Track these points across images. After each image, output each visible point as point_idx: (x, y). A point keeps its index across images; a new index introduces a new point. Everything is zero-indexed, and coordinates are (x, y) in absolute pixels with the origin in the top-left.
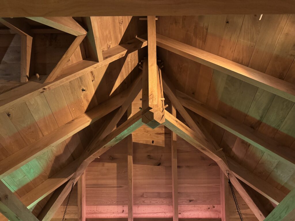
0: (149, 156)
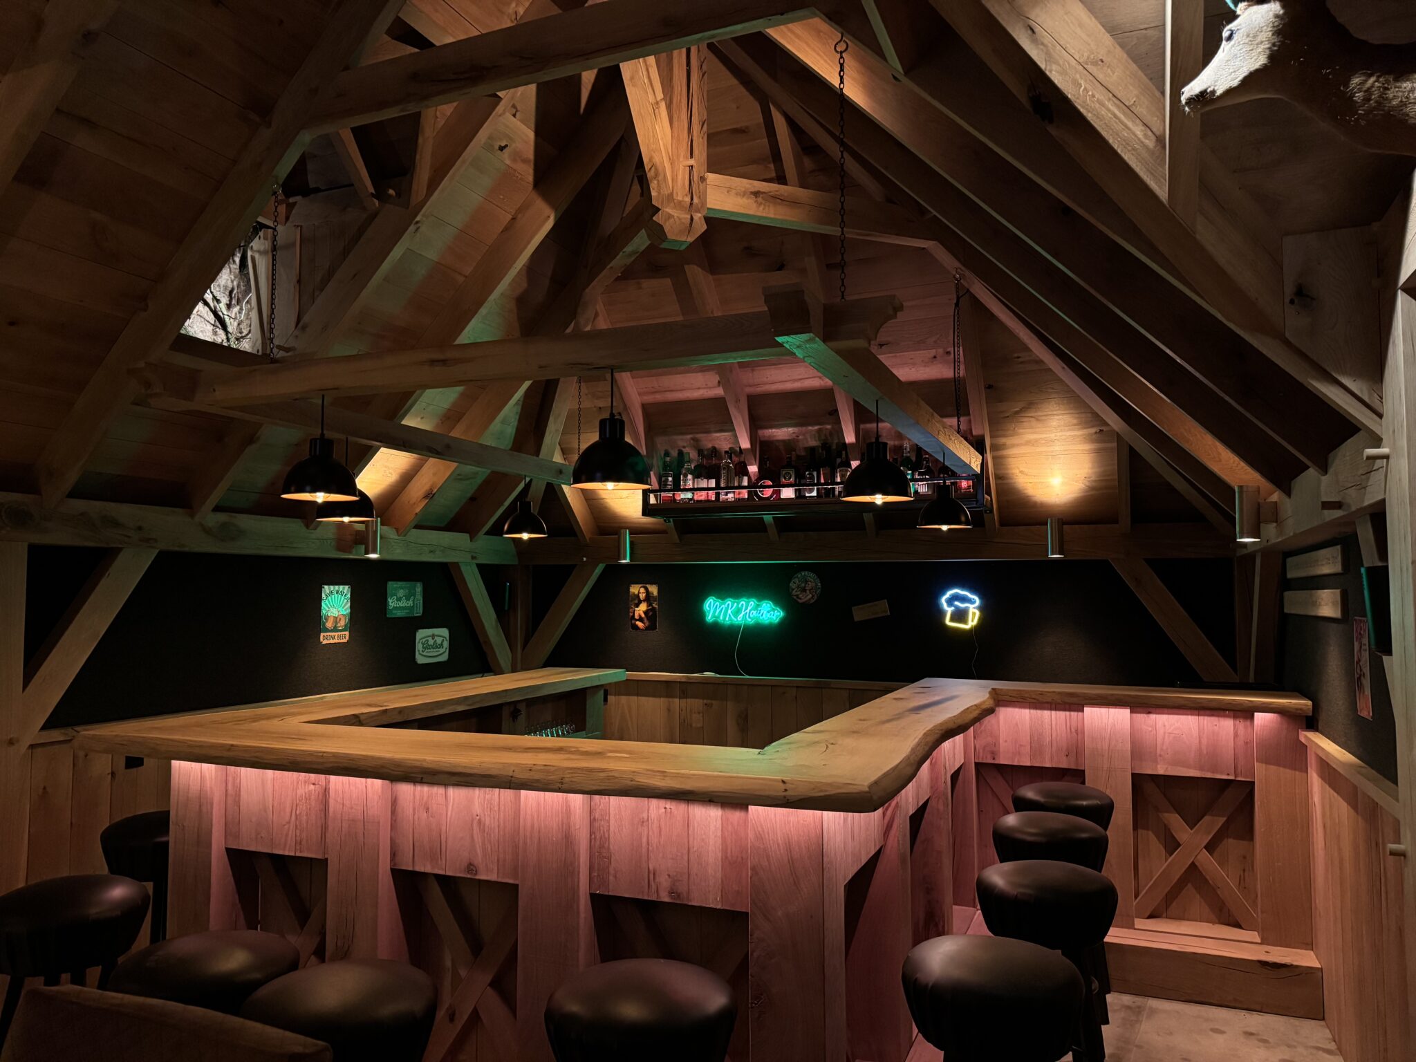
0: (747, 248)
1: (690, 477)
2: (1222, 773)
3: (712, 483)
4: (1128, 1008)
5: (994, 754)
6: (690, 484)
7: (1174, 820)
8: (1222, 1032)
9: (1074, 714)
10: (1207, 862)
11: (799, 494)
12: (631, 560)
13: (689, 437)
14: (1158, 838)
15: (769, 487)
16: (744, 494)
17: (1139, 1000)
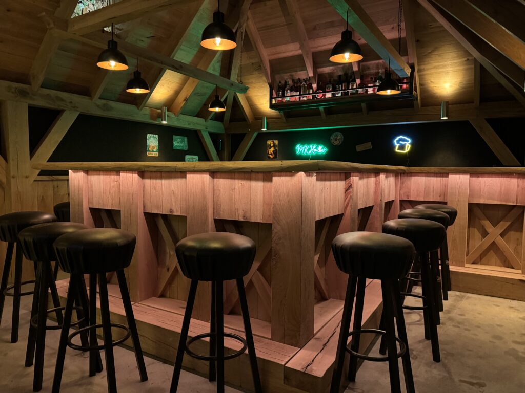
1: (289, 91)
2: (510, 202)
3: (298, 93)
4: (458, 296)
5: (408, 197)
6: (289, 94)
7: (487, 224)
8: (498, 306)
9: (444, 178)
10: (501, 241)
11: (333, 95)
12: (267, 129)
13: (289, 74)
14: (478, 231)
15: (321, 93)
16: (311, 97)
17: (463, 294)
